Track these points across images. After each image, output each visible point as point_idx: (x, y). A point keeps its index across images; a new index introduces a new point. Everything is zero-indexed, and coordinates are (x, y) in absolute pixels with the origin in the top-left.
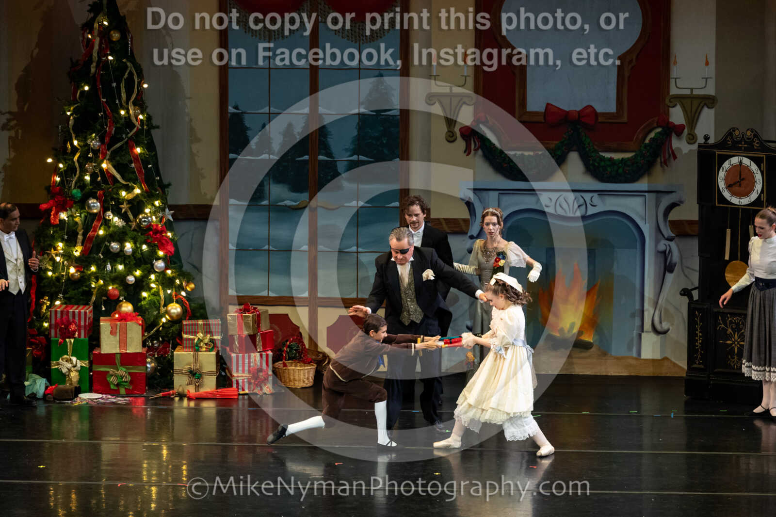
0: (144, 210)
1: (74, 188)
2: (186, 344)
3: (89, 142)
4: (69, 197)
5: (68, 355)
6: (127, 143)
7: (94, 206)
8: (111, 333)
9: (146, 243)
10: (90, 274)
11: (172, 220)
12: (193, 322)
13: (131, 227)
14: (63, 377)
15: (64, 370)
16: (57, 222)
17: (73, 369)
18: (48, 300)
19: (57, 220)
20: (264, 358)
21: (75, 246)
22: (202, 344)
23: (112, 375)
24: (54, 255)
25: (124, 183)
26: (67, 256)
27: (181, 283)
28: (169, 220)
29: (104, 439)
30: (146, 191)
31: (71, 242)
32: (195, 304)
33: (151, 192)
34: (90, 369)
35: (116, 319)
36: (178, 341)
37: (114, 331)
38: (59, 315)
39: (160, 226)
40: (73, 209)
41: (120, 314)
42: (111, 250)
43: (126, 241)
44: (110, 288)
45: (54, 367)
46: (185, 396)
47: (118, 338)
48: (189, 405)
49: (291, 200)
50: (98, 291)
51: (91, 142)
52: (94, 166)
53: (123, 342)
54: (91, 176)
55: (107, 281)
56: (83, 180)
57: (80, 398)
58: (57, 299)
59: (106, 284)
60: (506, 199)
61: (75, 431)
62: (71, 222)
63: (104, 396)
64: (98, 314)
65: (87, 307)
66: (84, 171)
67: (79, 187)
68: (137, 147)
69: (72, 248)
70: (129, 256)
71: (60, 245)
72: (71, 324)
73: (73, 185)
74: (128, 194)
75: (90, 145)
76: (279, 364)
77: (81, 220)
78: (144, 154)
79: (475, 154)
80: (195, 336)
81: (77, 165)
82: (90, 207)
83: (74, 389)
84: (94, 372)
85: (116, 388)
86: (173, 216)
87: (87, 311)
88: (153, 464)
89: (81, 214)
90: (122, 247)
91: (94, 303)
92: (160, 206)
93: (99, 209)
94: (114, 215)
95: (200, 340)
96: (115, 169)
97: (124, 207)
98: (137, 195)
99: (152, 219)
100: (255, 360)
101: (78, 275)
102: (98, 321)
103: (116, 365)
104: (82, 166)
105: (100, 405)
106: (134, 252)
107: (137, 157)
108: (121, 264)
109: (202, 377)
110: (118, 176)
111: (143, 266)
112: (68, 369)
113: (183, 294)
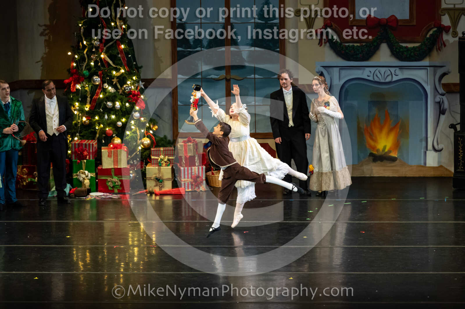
0: (127, 82)
1: (84, 70)
2: (153, 162)
3: (93, 42)
4: (82, 75)
5: (83, 170)
6: (115, 42)
7: (97, 81)
8: (109, 156)
9: (128, 102)
10: (95, 121)
11: (143, 87)
12: (158, 149)
13: (119, 93)
14: (81, 183)
15: (81, 179)
16: (75, 90)
17: (86, 178)
18: (70, 137)
19: (75, 89)
20: (200, 170)
21: (86, 104)
22: (163, 162)
23: (109, 182)
24: (73, 110)
25: (114, 66)
26: (81, 110)
27: (150, 126)
28: (142, 88)
29: (105, 219)
30: (128, 71)
31: (83, 102)
32: (158, 138)
33: (131, 72)
34: (96, 178)
35: (111, 148)
36: (149, 160)
37: (110, 155)
38: (77, 146)
39: (136, 91)
40: (84, 83)
41: (113, 145)
42: (108, 107)
43: (117, 101)
44: (107, 129)
45: (75, 177)
46: (153, 193)
47: (112, 159)
48: (155, 198)
49: (215, 75)
50: (100, 131)
51: (94, 42)
52: (97, 57)
53: (116, 162)
54: (94, 62)
55: (105, 125)
56: (90, 65)
57: (91, 196)
58: (76, 136)
59: (105, 127)
60: (344, 72)
61: (88, 215)
62: (83, 90)
63: (105, 194)
64: (100, 145)
65: (94, 141)
66: (90, 60)
67: (87, 69)
68: (121, 45)
69: (84, 106)
70: (118, 110)
71: (77, 104)
72: (84, 151)
73: (84, 68)
74: (117, 73)
75: (93, 44)
76: (210, 173)
77: (89, 89)
78: (126, 49)
79: (325, 45)
80: (159, 157)
81: (86, 56)
82: (94, 81)
83: (87, 190)
84: (99, 180)
85: (112, 189)
86: (144, 85)
87: (94, 143)
88: (135, 234)
89: (89, 85)
90: (114, 104)
91: (98, 138)
92: (136, 79)
93: (100, 82)
94: (109, 86)
95: (162, 160)
96: (109, 58)
97: (115, 81)
98: (123, 73)
99: (131, 87)
100: (195, 171)
101: (88, 122)
102: (101, 149)
103: (111, 175)
104: (89, 57)
105: (103, 200)
106: (121, 107)
107: (122, 51)
108: (113, 115)
109: (163, 182)
110: (111, 62)
111: (127, 115)
112: (83, 178)
113: (151, 132)
